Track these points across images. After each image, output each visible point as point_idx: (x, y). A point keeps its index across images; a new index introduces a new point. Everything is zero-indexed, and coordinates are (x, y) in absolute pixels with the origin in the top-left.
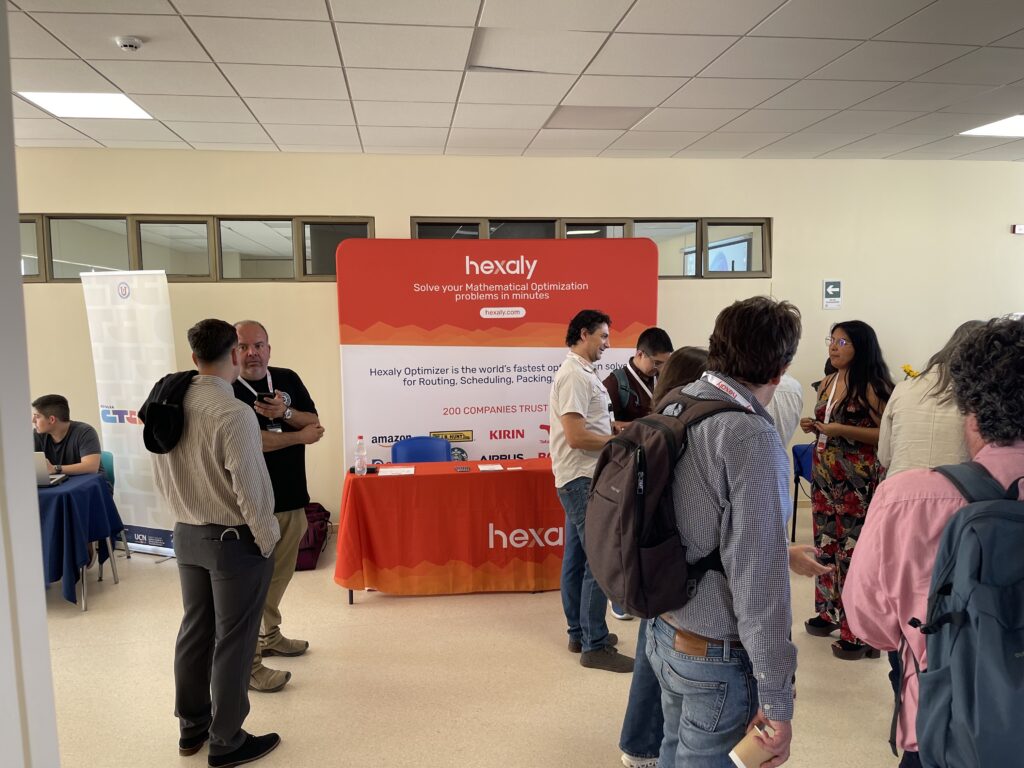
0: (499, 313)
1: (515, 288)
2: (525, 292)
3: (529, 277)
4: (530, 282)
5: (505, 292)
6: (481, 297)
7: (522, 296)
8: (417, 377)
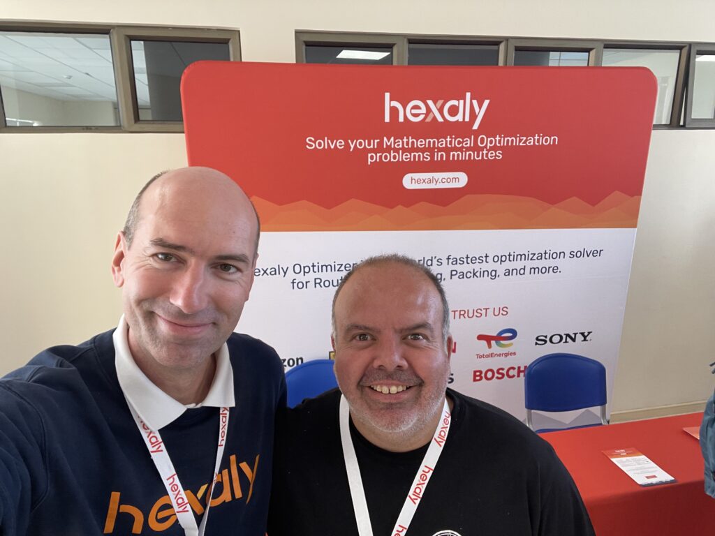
0: (430, 181)
1: (455, 143)
2: (468, 149)
3: (476, 127)
4: (477, 133)
5: (440, 150)
6: (405, 157)
7: (464, 156)
8: (311, 277)
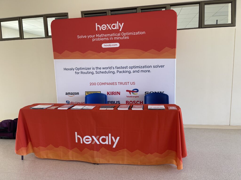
0: (109, 45)
1: (115, 35)
2: (119, 36)
3: (120, 30)
4: (121, 32)
5: (111, 37)
6: (102, 39)
7: (118, 38)
8: (80, 71)
